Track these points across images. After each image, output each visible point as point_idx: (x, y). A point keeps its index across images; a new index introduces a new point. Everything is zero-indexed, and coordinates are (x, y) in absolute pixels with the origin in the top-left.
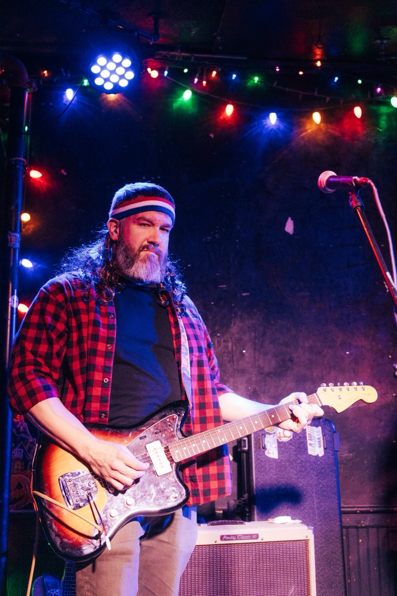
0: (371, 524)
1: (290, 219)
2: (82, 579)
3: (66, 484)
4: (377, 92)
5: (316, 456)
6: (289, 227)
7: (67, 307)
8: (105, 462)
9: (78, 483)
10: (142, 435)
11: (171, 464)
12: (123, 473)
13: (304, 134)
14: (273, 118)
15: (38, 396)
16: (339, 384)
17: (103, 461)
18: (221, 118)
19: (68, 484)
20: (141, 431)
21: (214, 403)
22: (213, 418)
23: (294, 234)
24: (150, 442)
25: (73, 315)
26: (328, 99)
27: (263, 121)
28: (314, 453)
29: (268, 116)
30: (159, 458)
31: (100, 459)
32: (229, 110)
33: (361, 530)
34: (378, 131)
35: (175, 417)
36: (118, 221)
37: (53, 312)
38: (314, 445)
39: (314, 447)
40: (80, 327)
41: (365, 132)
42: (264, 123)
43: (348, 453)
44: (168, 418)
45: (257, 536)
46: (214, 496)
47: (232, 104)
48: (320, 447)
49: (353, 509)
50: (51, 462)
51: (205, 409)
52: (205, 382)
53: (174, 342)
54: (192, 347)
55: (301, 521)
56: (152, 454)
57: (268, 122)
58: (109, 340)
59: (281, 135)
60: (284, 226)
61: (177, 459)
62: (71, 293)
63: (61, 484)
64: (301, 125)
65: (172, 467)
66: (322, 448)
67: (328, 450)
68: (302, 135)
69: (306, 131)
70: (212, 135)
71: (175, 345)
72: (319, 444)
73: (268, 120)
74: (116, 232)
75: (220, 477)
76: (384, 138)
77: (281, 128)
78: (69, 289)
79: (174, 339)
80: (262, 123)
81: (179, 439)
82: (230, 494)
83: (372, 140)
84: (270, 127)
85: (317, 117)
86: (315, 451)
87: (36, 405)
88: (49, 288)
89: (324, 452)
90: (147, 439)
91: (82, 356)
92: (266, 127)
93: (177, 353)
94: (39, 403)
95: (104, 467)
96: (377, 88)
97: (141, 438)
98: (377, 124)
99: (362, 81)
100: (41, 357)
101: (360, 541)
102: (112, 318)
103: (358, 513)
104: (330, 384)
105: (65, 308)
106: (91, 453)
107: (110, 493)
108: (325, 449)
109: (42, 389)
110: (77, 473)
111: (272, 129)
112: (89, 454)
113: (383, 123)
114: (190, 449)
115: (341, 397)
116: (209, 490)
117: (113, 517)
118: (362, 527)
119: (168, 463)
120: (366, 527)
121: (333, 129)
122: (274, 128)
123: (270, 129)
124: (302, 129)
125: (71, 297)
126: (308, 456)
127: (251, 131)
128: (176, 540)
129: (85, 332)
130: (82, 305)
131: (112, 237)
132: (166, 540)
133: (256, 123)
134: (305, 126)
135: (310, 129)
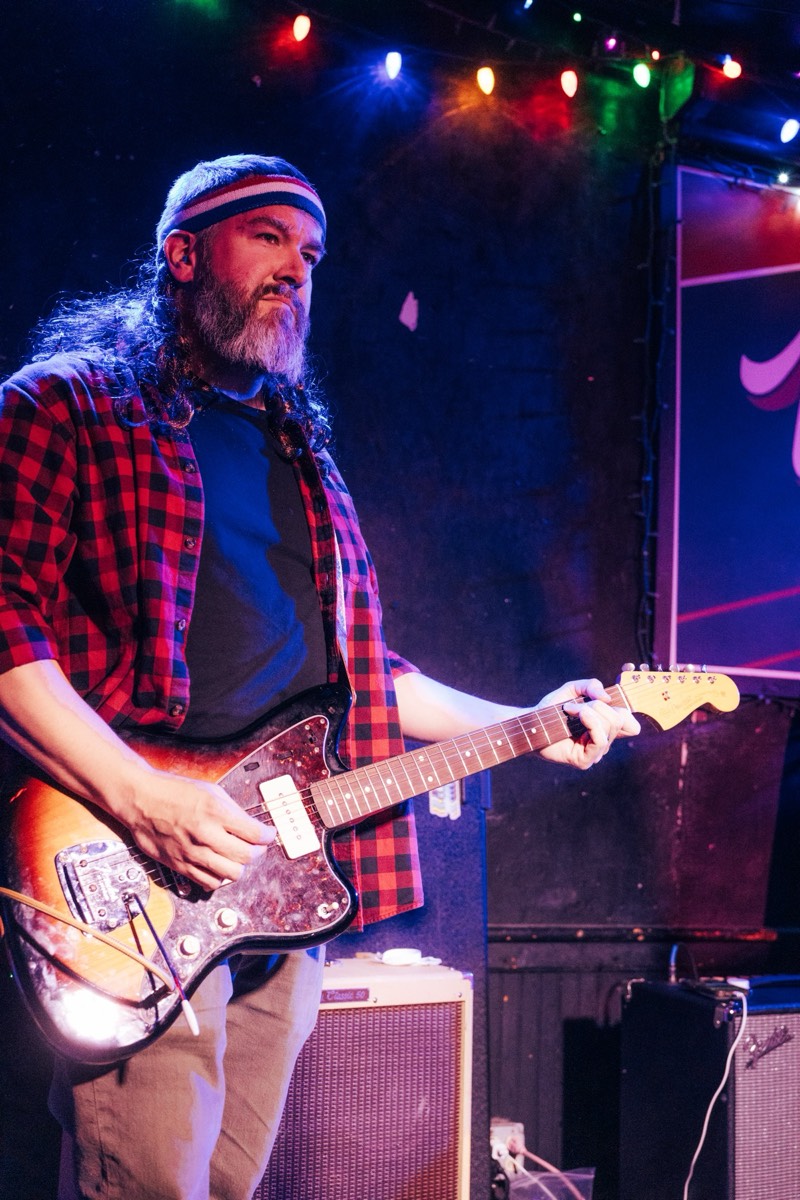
0: (531, 965)
1: (411, 295)
2: (91, 1099)
3: (75, 872)
4: (607, 46)
5: (444, 819)
6: (409, 314)
7: (78, 437)
8: (176, 824)
9: (102, 870)
10: (247, 760)
11: (317, 832)
12: (222, 850)
13: (454, 112)
14: (393, 64)
15: (15, 651)
16: (660, 668)
17: (172, 823)
18: (281, 42)
19: (80, 871)
20: (247, 752)
21: (388, 692)
22: (387, 728)
23: (416, 331)
24: (269, 779)
25: (91, 455)
26: (512, 42)
27: (371, 67)
28: (443, 811)
29: (382, 59)
30: (291, 816)
31: (162, 816)
32: (302, 27)
33: (507, 977)
34: (599, 132)
35: (322, 722)
36: (191, 235)
37: (45, 447)
38: (441, 795)
39: (442, 799)
40: (112, 486)
41: (574, 131)
42: (372, 73)
43: (493, 814)
44: (306, 723)
45: (364, 994)
46: (388, 908)
47: (308, 15)
48: (453, 799)
49: (499, 933)
50: (38, 817)
51: (369, 706)
52: (371, 643)
53: (315, 544)
54: (347, 560)
55: (439, 961)
56: (272, 805)
57: (381, 72)
58: (189, 526)
59: (404, 107)
60: (399, 309)
61: (332, 822)
62: (86, 401)
63: (62, 871)
64: (446, 91)
65: (320, 839)
66: (457, 802)
67: (468, 806)
68: (450, 113)
69: (458, 106)
70: (257, 80)
71: (316, 552)
72: (452, 793)
73: (380, 67)
74: (189, 262)
75: (401, 863)
76: (610, 150)
77: (407, 90)
78: (82, 392)
79: (315, 537)
80: (370, 70)
81: (333, 771)
82: (422, 905)
83: (587, 150)
84: (384, 83)
85: (486, 79)
86: (443, 808)
87: (7, 674)
88: (32, 385)
89: (462, 810)
90: (261, 771)
91: (122, 559)
92: (376, 81)
93: (321, 572)
94: (17, 670)
95: (173, 837)
96: (609, 38)
97: (247, 768)
98: (597, 118)
99: (582, 17)
100: (16, 552)
101: (506, 999)
102: (191, 472)
103: (509, 942)
104: (642, 666)
105: (72, 437)
106: (139, 804)
107: (179, 896)
108: (463, 803)
109: (25, 636)
110: (100, 846)
111: (388, 89)
112: (134, 806)
113: (610, 115)
114: (360, 798)
115: (669, 695)
116: (378, 893)
117: (188, 954)
118: (511, 971)
119: (311, 828)
120: (521, 971)
121: (512, 113)
122: (391, 86)
123: (382, 88)
124: (449, 101)
125: (88, 412)
126: (429, 817)
127: (343, 85)
128: (290, 1009)
129: (128, 501)
130: (116, 435)
131: (176, 275)
132: (266, 1007)
133: (355, 69)
134: (456, 96)
135: (466, 102)
